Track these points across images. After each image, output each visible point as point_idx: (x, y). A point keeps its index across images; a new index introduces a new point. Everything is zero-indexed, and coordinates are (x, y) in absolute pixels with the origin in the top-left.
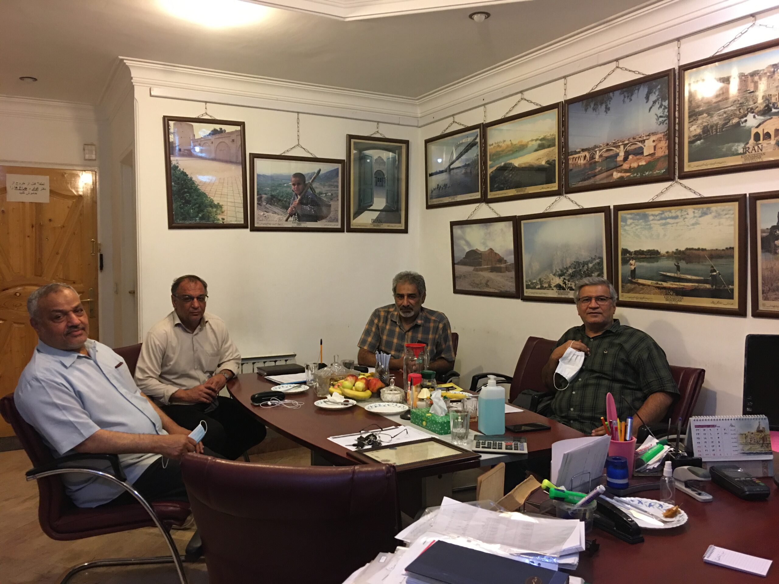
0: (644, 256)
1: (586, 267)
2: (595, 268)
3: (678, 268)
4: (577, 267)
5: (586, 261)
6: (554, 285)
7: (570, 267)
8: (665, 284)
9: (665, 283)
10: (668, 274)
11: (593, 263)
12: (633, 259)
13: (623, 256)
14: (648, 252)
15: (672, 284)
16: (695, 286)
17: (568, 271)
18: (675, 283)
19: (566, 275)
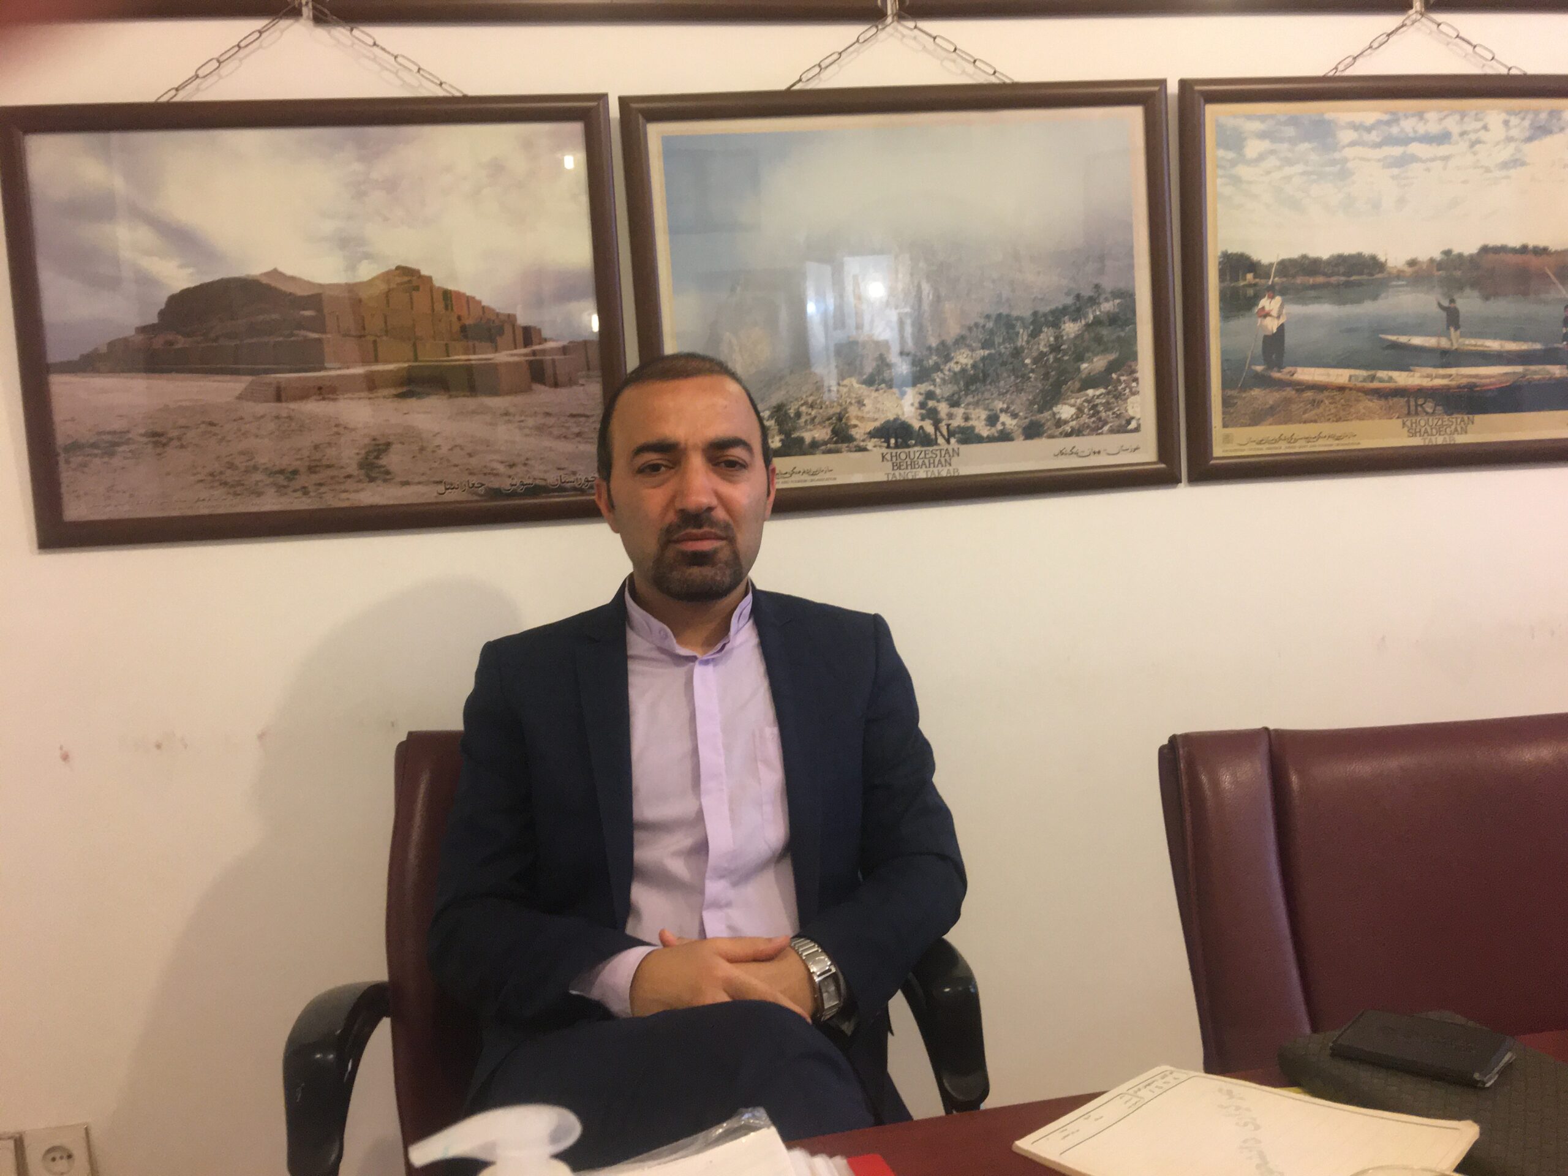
0: (1320, 279)
1: (1047, 336)
2: (1098, 340)
3: (1453, 318)
4: (998, 340)
5: (1047, 309)
6: (871, 426)
7: (960, 341)
8: (1402, 379)
9: (1404, 374)
10: (1417, 341)
11: (1085, 316)
12: (1272, 291)
13: (1226, 284)
14: (1337, 265)
15: (1428, 376)
16: (1514, 373)
17: (948, 359)
18: (1442, 371)
19: (938, 377)
